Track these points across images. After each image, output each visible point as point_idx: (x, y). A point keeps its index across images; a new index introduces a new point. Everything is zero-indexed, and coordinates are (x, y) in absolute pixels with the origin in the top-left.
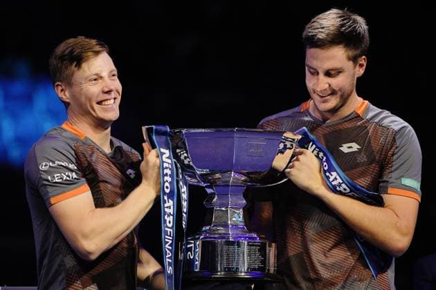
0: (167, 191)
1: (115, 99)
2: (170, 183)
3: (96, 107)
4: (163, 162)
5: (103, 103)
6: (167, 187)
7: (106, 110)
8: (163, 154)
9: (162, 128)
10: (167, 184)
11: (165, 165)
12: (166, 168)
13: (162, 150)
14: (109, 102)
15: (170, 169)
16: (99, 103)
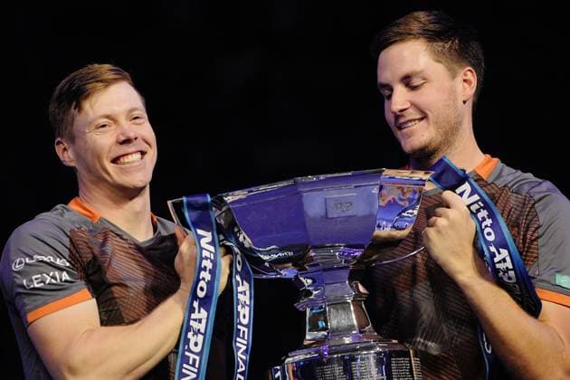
0: (201, 294)
1: (143, 153)
2: (208, 283)
3: (110, 167)
4: (202, 249)
5: (122, 160)
6: (202, 289)
7: (124, 172)
8: (200, 237)
9: (199, 199)
10: (202, 284)
11: (205, 253)
12: (206, 258)
13: (200, 232)
14: (130, 158)
15: (211, 261)
16: (115, 161)
